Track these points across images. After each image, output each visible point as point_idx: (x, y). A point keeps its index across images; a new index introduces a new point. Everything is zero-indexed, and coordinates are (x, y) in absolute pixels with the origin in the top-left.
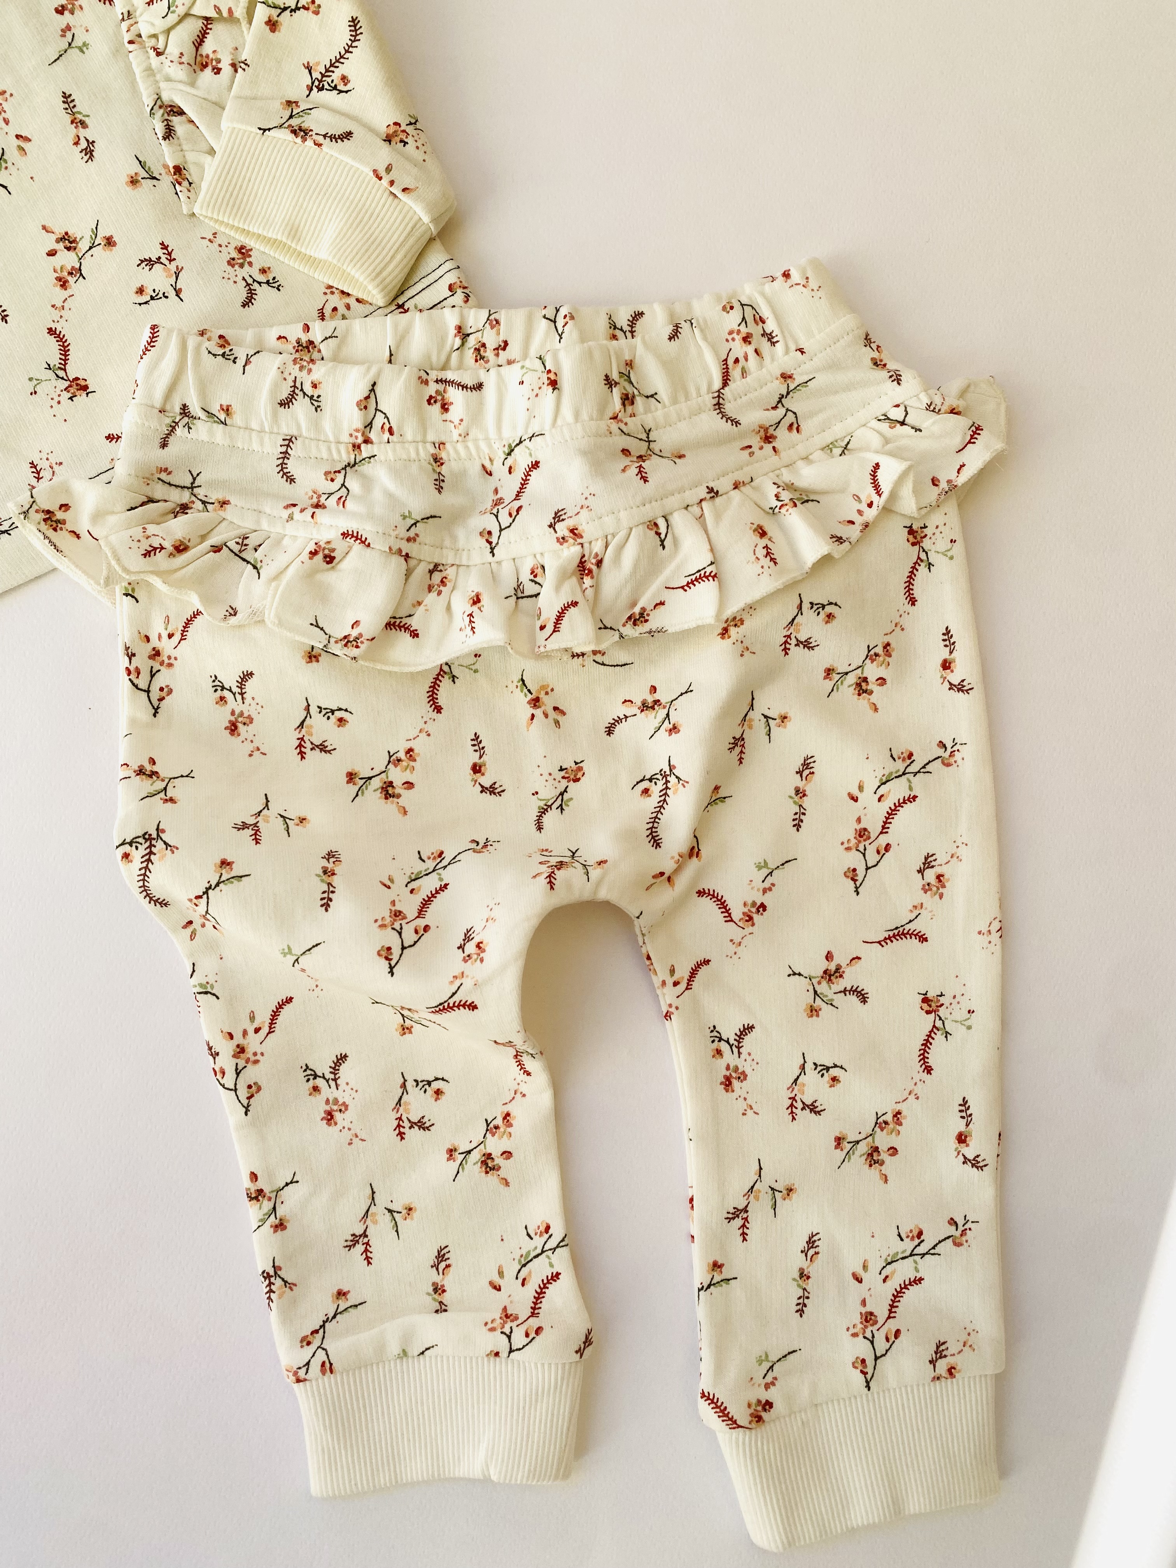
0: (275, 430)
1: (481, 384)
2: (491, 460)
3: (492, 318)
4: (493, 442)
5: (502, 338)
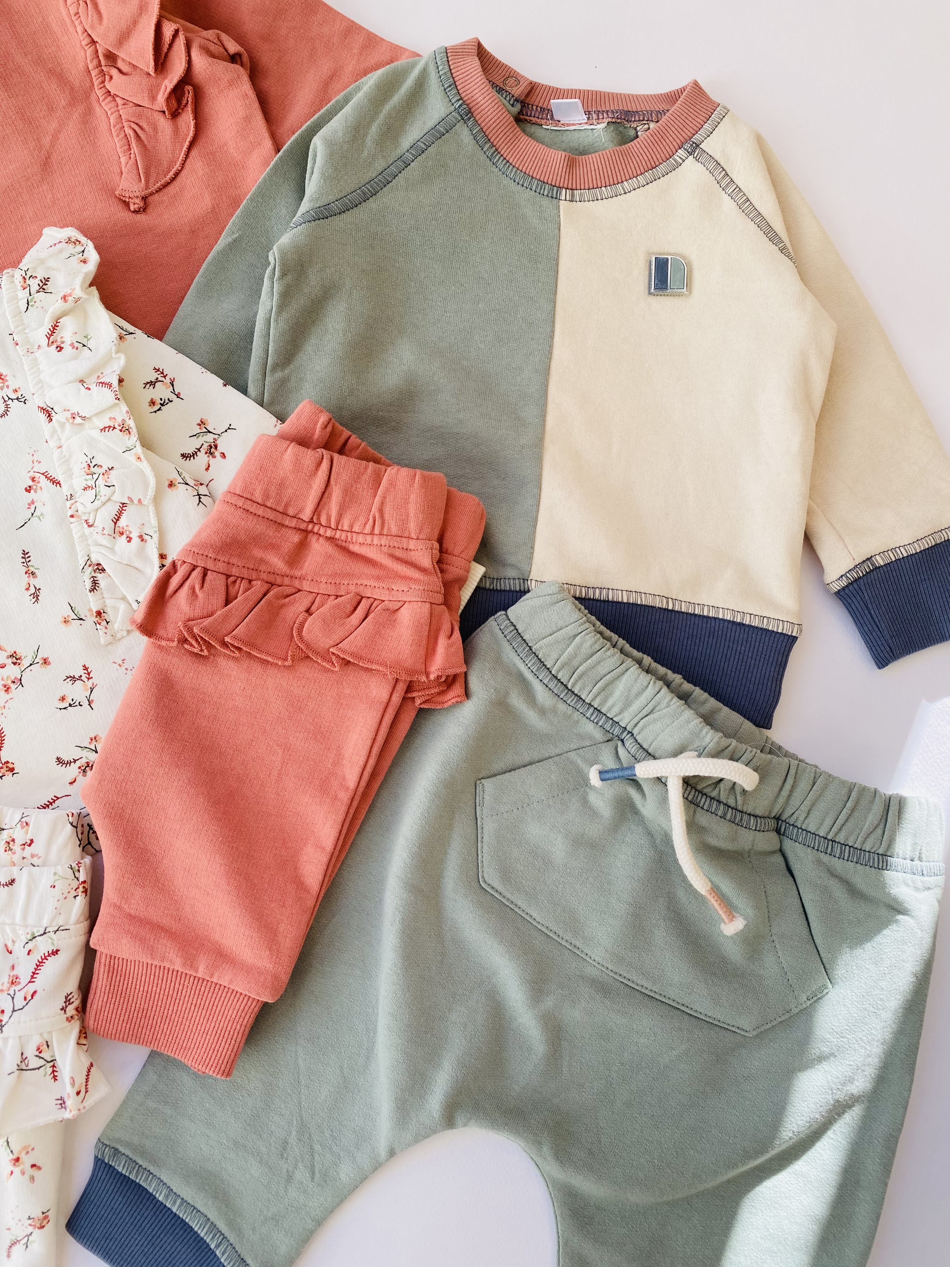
1: (13, 881)
2: (14, 942)
3: (23, 820)
4: (18, 927)
5: (29, 836)
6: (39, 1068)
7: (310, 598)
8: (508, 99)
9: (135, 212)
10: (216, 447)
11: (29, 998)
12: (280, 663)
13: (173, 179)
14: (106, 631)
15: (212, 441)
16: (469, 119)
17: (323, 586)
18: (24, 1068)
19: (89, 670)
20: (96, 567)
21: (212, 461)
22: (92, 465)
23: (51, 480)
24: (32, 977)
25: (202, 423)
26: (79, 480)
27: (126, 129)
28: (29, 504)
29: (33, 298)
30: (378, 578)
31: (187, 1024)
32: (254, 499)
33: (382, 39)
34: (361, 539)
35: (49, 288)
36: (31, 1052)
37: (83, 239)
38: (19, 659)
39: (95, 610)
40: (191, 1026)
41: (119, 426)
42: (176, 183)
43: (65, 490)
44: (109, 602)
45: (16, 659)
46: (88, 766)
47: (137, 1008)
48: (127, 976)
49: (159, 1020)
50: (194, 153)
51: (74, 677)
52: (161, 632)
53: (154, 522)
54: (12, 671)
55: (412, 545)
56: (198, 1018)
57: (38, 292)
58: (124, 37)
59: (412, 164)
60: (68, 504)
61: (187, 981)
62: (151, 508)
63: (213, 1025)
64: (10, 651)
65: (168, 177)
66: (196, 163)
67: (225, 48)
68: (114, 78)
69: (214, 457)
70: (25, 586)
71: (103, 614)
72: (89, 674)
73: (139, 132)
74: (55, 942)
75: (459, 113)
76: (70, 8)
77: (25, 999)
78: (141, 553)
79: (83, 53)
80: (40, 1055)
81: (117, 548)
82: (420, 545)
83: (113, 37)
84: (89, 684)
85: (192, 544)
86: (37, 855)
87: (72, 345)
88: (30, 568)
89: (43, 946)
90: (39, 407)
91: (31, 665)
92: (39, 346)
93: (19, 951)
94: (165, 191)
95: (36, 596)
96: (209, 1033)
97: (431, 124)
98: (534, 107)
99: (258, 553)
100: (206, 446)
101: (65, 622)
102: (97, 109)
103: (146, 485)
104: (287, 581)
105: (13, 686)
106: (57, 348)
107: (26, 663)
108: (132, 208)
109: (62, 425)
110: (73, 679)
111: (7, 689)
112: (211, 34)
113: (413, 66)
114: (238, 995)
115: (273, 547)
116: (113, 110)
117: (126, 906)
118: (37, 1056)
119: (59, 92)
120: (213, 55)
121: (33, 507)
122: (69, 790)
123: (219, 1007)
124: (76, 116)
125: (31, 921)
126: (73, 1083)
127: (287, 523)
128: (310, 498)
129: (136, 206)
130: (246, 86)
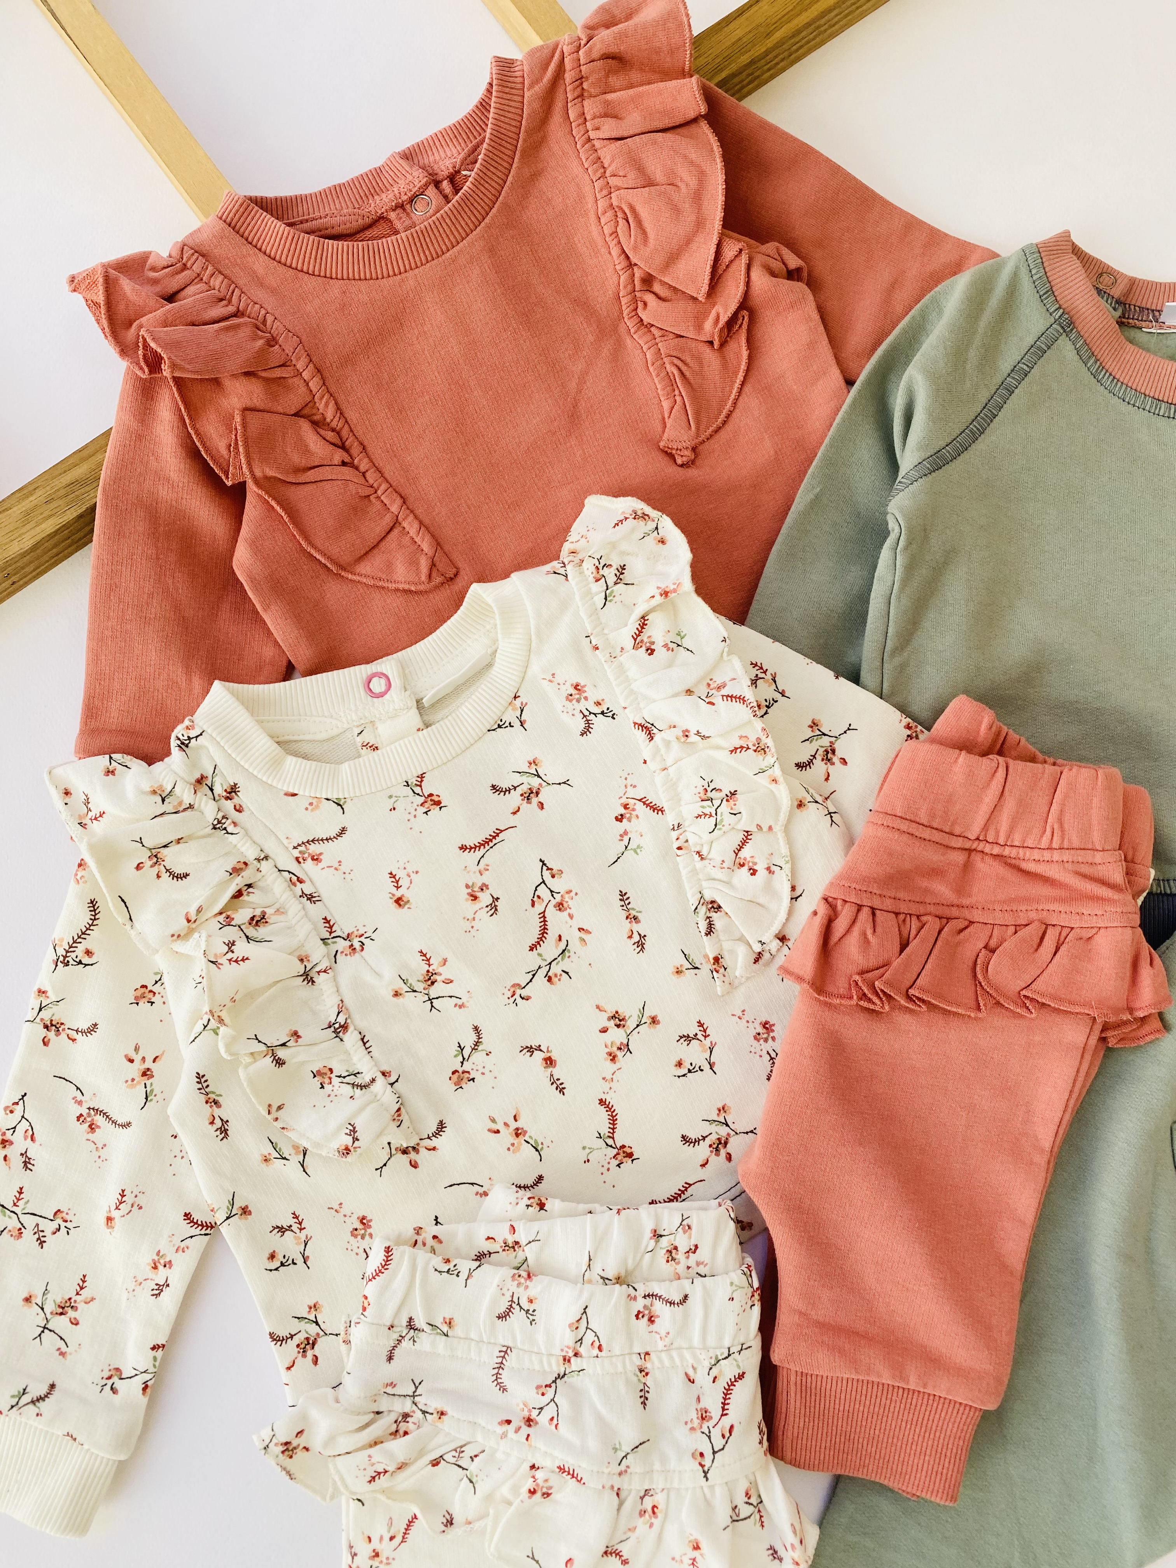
0: (493, 1341)
1: (686, 1297)
2: (694, 1368)
3: (685, 1223)
4: (698, 1352)
5: (693, 1242)
6: (749, 1517)
7: (988, 929)
8: (1109, 302)
9: (682, 466)
10: (833, 752)
11: (727, 1435)
12: (972, 1015)
13: (725, 423)
14: (724, 979)
15: (829, 744)
16: (1072, 330)
17: (998, 914)
18: (735, 1518)
19: (705, 1026)
20: (710, 906)
21: (831, 769)
22: (709, 789)
23: (651, 807)
24: (723, 1409)
25: (814, 724)
26: (691, 806)
27: (668, 366)
28: (621, 836)
29: (612, 592)
30: (1062, 900)
31: (899, 1444)
32: (918, 820)
33: (946, 235)
34: (1036, 855)
35: (627, 577)
36: (740, 1499)
37: (654, 513)
38: (623, 1019)
39: (711, 957)
40: (904, 1446)
41: (754, 745)
42: (729, 427)
43: (671, 818)
44: (727, 945)
45: (619, 1020)
46: (720, 1143)
47: (839, 1432)
48: (823, 1395)
49: (865, 1443)
50: (747, 388)
51: (688, 1036)
52: (830, 988)
53: (784, 850)
54: (617, 1036)
55: (1098, 858)
56: (911, 1436)
57: (616, 583)
58: (672, 259)
59: (1016, 391)
60: (674, 834)
61: (895, 1395)
62: (781, 836)
63: (930, 1443)
64: (611, 1011)
65: (720, 420)
66: (751, 401)
67: (784, 263)
68: (649, 304)
69: (833, 764)
70: (626, 933)
71: (721, 960)
72: (705, 1031)
73: (684, 368)
74: (741, 1364)
75: (1060, 325)
76: (605, 227)
77: (723, 1436)
78: (768, 888)
79: (615, 279)
80: (750, 1501)
81: (735, 881)
82: (1109, 857)
83: (659, 260)
84: (707, 1043)
85: (841, 876)
86: (702, 1263)
87: (665, 645)
88: (631, 912)
89: (728, 1370)
90: (635, 723)
91: (638, 1026)
92: (622, 648)
93: (702, 1378)
94: (717, 437)
95: (641, 945)
96: (928, 1453)
97: (1030, 340)
98: (1132, 307)
99: (925, 883)
100: (821, 751)
101: (677, 972)
102: (629, 341)
103: (778, 810)
104: (955, 912)
105: (620, 1054)
106: (647, 650)
107: (631, 1024)
108: (679, 461)
109: (668, 744)
110: (687, 1038)
111: (613, 1059)
112: (770, 247)
113: (998, 269)
114: (957, 1406)
115: (935, 872)
116: (650, 344)
117: (813, 1313)
118: (747, 1503)
119: (585, 325)
120: (773, 274)
121: (626, 839)
122: (701, 1174)
123: (936, 1422)
124: (605, 352)
125: (711, 1341)
126: (795, 1532)
127: (953, 844)
128: (981, 813)
129: (685, 459)
130: (810, 308)
